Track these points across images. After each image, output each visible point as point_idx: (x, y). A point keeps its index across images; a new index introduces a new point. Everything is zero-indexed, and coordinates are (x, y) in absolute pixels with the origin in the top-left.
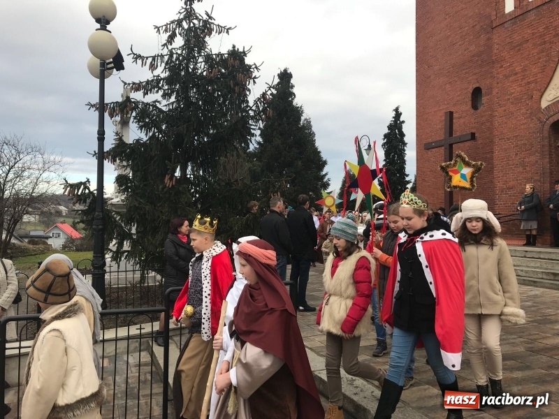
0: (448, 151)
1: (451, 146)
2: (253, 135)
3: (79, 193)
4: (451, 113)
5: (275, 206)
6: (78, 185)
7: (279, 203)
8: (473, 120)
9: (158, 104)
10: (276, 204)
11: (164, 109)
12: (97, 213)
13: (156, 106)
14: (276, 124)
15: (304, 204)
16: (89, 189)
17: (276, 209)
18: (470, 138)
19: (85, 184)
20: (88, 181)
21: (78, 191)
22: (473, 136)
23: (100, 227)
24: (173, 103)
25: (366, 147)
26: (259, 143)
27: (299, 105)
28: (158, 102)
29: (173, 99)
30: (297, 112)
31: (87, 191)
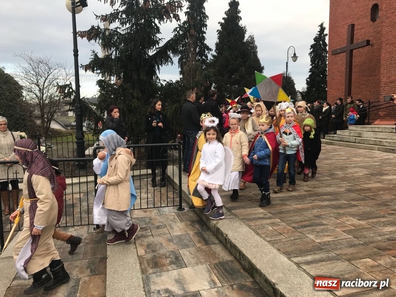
0: (349, 55)
1: (351, 51)
2: (210, 50)
3: (66, 91)
4: (353, 26)
5: (189, 97)
6: (65, 86)
7: (192, 95)
8: (371, 30)
9: (118, 30)
10: (190, 96)
11: (122, 32)
12: (76, 104)
13: (116, 31)
14: (226, 40)
15: (213, 96)
16: (72, 89)
17: (190, 99)
18: (365, 44)
19: (69, 86)
20: (71, 84)
21: (65, 90)
22: (368, 43)
23: (79, 113)
24: (127, 28)
25: (293, 55)
26: (214, 56)
27: (243, 26)
28: (120, 28)
29: (128, 25)
30: (242, 31)
31: (71, 90)
